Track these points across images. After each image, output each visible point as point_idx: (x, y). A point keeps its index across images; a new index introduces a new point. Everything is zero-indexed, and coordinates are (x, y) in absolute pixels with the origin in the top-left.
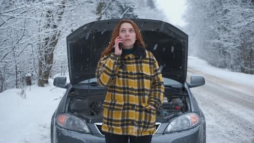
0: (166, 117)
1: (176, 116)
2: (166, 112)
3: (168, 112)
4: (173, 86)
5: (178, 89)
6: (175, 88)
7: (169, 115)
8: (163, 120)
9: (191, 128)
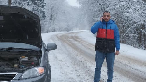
0: (22, 69)
1: (29, 68)
2: (23, 66)
3: (24, 66)
4: (33, 50)
5: (37, 52)
6: (35, 51)
7: (25, 68)
8: (19, 71)
9: (38, 76)
